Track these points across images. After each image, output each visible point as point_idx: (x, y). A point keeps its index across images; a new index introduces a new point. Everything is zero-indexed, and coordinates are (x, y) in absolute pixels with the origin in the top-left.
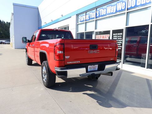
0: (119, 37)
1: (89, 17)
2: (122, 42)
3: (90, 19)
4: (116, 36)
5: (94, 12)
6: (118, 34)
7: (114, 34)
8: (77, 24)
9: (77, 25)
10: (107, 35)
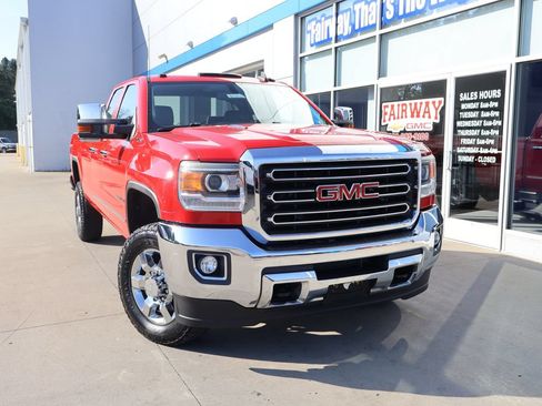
0: (489, 110)
1: (352, 24)
2: (501, 133)
3: (354, 32)
4: (475, 106)
6: (483, 95)
7: (463, 97)
8: (300, 55)
9: (300, 62)
10: (430, 100)
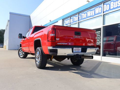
1: (73, 21)
5: (77, 16)
6: (97, 32)
